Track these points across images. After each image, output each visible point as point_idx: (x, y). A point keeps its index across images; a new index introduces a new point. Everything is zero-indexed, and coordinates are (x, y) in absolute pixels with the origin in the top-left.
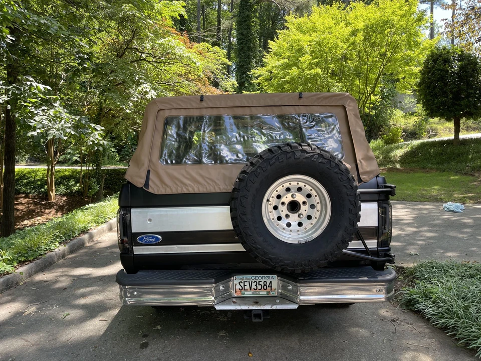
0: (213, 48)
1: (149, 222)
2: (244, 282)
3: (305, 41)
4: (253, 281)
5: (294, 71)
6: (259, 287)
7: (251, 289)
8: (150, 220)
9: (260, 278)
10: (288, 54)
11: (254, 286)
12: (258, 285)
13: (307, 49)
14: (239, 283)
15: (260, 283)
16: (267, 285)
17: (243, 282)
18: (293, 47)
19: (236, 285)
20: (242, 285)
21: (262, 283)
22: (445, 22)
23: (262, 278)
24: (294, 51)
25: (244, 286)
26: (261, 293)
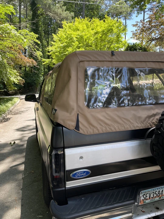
1: (81, 160)
2: (146, 194)
4: (152, 192)
6: (155, 195)
7: (150, 198)
8: (81, 158)
9: (156, 189)
10: (66, 40)
11: (152, 196)
12: (154, 194)
13: (75, 39)
14: (143, 196)
15: (156, 193)
16: (160, 193)
17: (145, 194)
18: (68, 37)
19: (141, 197)
20: (145, 196)
21: (157, 193)
23: (158, 189)
25: (146, 196)
26: (156, 199)
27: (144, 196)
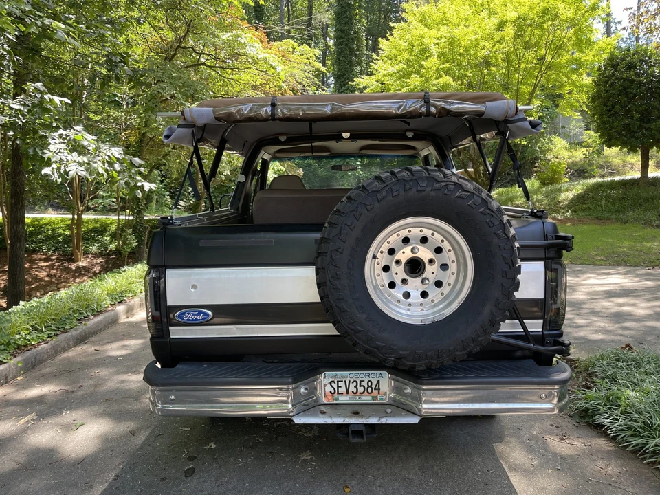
0: (301, 47)
1: (193, 290)
2: (338, 382)
3: (431, 37)
4: (352, 380)
5: (415, 81)
6: (361, 389)
7: (348, 393)
8: (194, 287)
9: (362, 376)
10: (406, 56)
11: (352, 388)
12: (358, 386)
13: (434, 50)
14: (331, 383)
15: (362, 383)
16: (373, 387)
17: (336, 381)
18: (413, 46)
19: (325, 385)
20: (335, 386)
21: (365, 384)
22: (629, 11)
23: (365, 376)
24: (414, 53)
25: (338, 387)
26: (363, 398)
27: (333, 384)
